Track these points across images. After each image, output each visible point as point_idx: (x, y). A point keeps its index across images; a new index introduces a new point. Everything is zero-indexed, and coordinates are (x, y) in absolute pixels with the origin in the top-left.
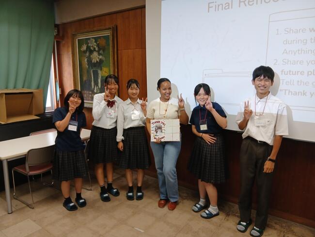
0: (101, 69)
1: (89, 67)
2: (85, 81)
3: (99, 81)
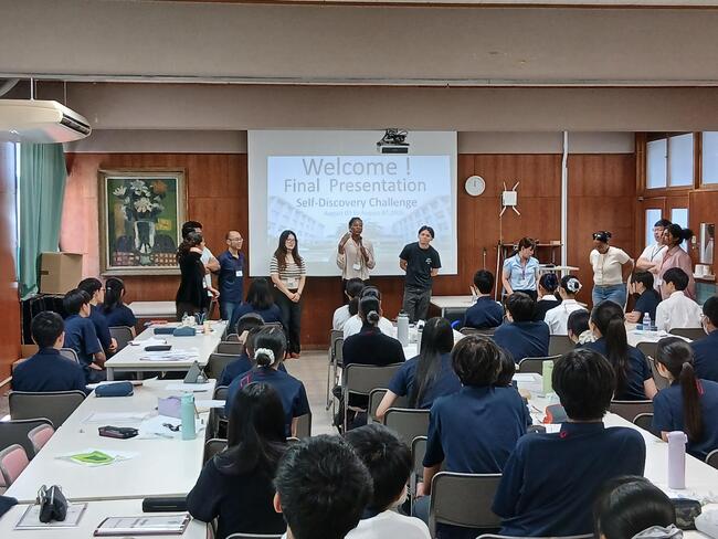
0: (156, 221)
1: (129, 219)
2: (121, 238)
3: (152, 237)
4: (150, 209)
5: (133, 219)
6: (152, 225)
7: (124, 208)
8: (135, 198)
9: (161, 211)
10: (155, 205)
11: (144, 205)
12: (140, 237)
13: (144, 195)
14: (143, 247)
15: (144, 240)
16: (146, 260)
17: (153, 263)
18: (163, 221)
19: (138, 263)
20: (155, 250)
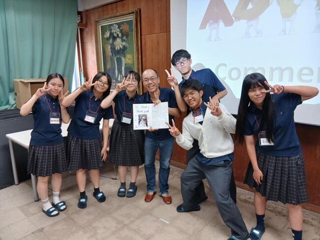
0: (125, 57)
2: (109, 69)
3: (123, 69)
4: (121, 47)
5: (114, 55)
6: (123, 59)
7: (109, 47)
8: (114, 38)
9: (127, 48)
10: (124, 43)
11: (119, 44)
12: (118, 68)
13: (118, 35)
14: (119, 76)
15: (120, 72)
18: (128, 56)
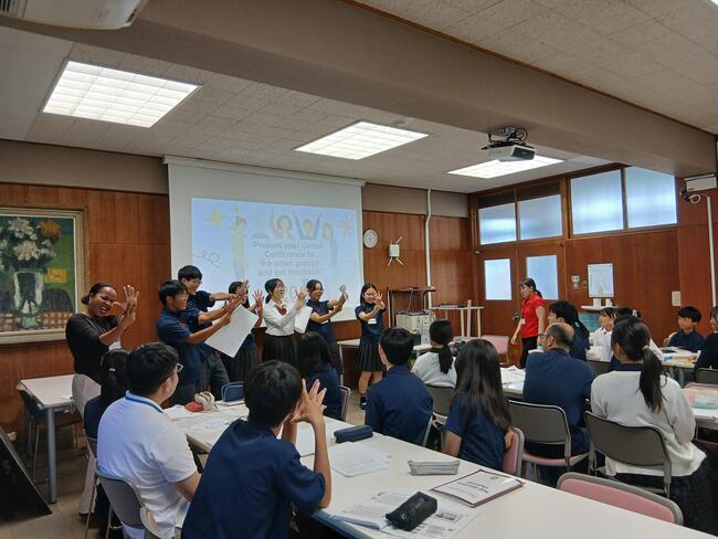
0: (45, 271)
1: (6, 268)
3: (39, 293)
4: (37, 257)
5: (12, 268)
6: (39, 277)
8: (15, 241)
9: (51, 259)
10: (43, 251)
11: (27, 251)
12: (21, 292)
13: (27, 238)
14: (26, 306)
15: (28, 295)
16: (30, 322)
17: (41, 325)
18: (55, 271)
19: (19, 326)
20: (44, 308)
